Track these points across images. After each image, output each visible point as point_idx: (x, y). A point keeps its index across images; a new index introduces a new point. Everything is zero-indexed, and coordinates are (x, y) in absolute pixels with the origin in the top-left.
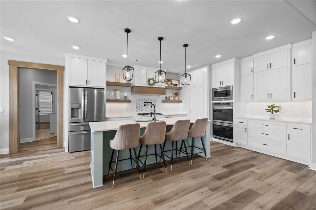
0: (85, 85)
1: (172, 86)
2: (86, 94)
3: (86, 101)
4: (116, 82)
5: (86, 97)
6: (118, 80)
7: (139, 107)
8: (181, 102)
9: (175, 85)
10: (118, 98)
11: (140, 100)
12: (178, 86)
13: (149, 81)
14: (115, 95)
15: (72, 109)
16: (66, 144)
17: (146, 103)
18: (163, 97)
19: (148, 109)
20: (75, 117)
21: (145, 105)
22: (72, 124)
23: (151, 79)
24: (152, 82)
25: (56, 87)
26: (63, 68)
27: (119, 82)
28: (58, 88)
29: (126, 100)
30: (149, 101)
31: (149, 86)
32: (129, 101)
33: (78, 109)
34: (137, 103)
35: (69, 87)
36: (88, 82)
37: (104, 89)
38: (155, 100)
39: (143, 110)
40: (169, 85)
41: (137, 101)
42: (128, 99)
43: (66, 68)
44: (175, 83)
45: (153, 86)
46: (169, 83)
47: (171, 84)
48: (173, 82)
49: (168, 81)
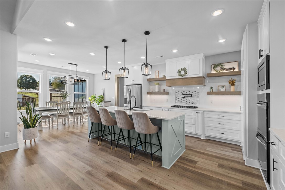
0: (131, 83)
1: (224, 71)
4: (156, 78)
6: (157, 76)
7: (178, 99)
8: (239, 94)
9: (230, 69)
10: (157, 90)
11: (179, 92)
12: (236, 70)
13: (179, 72)
17: (185, 95)
19: (188, 101)
21: (184, 97)
23: (182, 70)
24: (183, 72)
29: (165, 93)
30: (189, 92)
32: (167, 94)
33: (127, 98)
34: (176, 95)
36: (133, 81)
37: (141, 85)
38: (197, 92)
39: (182, 102)
40: (217, 71)
41: (176, 93)
42: (166, 91)
44: (231, 67)
45: (184, 77)
46: (218, 68)
47: (222, 69)
48: (226, 66)
49: (216, 66)
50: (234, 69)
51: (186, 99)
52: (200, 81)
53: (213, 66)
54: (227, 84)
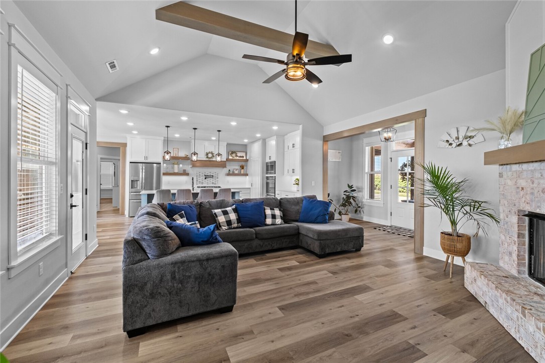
0: (143, 161)
1: (237, 158)
2: (144, 168)
3: (144, 174)
4: (174, 156)
5: (144, 171)
6: (176, 154)
7: (200, 180)
8: (247, 175)
9: (241, 157)
10: (176, 171)
11: (200, 174)
12: (245, 158)
13: (207, 154)
14: (173, 168)
15: (132, 181)
16: (126, 212)
17: (207, 176)
18: (225, 170)
19: (209, 182)
20: (135, 188)
21: (205, 178)
22: (132, 193)
23: (209, 153)
24: (210, 155)
25: (119, 160)
26: (125, 145)
27: (177, 156)
28: (121, 160)
29: (185, 173)
30: (210, 174)
31: (207, 159)
32: (188, 174)
33: (137, 181)
35: (130, 162)
36: (146, 158)
37: (160, 163)
38: (217, 173)
39: (203, 183)
40: (233, 157)
41: (197, 174)
42: (186, 172)
43: (128, 145)
44: (242, 155)
45: (211, 160)
46: (234, 155)
47: (236, 156)
48: (239, 154)
49: (233, 153)
50: (243, 157)
51: (207, 179)
52: (222, 165)
53: (230, 153)
54: (238, 167)
